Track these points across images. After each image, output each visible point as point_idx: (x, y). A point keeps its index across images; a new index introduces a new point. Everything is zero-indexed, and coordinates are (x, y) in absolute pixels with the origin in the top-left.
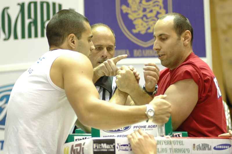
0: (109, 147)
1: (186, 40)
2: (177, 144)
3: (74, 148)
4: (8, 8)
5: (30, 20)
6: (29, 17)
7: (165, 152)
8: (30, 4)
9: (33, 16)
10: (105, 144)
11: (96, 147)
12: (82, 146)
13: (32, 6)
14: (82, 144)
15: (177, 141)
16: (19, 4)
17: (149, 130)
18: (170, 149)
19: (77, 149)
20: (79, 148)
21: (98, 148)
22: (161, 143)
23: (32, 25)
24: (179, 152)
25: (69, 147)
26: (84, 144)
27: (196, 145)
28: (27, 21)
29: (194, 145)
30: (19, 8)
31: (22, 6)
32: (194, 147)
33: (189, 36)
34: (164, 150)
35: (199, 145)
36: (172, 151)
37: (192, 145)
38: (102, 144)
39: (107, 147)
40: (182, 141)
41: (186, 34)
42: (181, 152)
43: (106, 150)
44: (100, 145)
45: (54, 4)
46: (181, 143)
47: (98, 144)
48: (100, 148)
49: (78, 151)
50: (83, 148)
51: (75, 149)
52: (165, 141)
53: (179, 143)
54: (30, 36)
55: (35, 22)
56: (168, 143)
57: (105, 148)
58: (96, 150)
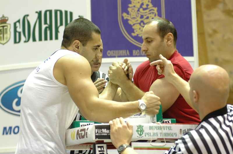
0: (109, 132)
1: (169, 41)
2: (167, 129)
3: (80, 132)
4: (28, 15)
5: (47, 26)
6: (46, 23)
7: (156, 136)
8: (46, 12)
9: (48, 22)
10: (105, 130)
11: (98, 132)
12: (86, 131)
13: (48, 13)
14: (86, 129)
15: (166, 127)
16: (37, 12)
17: (143, 117)
18: (161, 133)
19: (82, 133)
20: (83, 132)
21: (99, 132)
22: (153, 128)
23: (48, 29)
24: (168, 136)
25: (75, 132)
26: (87, 130)
27: (182, 130)
28: (44, 26)
29: (181, 130)
30: (37, 15)
31: (40, 13)
32: (181, 132)
33: (172, 37)
34: (155, 134)
35: (185, 129)
36: (162, 136)
37: (179, 130)
38: (103, 130)
39: (107, 132)
40: (171, 127)
41: (168, 36)
42: (170, 136)
43: (106, 135)
44: (101, 130)
45: (66, 12)
46: (170, 128)
47: (99, 129)
48: (101, 132)
49: (83, 135)
50: (87, 132)
51: (80, 134)
52: (157, 127)
53: (168, 128)
54: (46, 39)
55: (50, 27)
56: (159, 128)
57: (105, 132)
58: (97, 135)
